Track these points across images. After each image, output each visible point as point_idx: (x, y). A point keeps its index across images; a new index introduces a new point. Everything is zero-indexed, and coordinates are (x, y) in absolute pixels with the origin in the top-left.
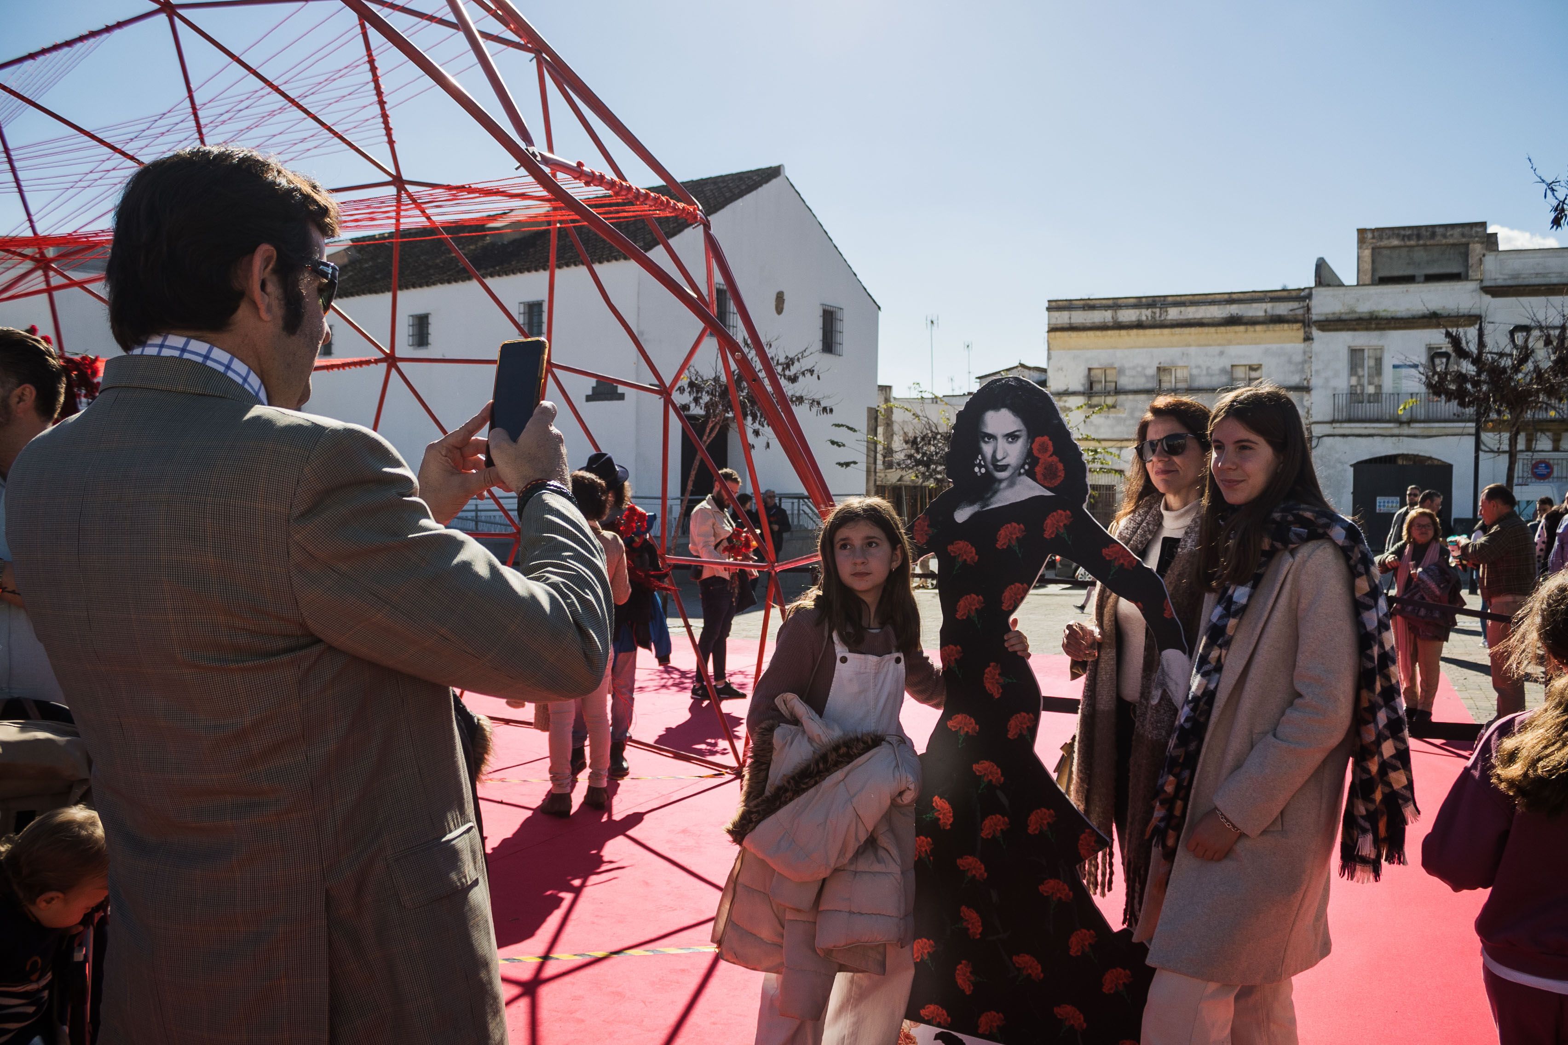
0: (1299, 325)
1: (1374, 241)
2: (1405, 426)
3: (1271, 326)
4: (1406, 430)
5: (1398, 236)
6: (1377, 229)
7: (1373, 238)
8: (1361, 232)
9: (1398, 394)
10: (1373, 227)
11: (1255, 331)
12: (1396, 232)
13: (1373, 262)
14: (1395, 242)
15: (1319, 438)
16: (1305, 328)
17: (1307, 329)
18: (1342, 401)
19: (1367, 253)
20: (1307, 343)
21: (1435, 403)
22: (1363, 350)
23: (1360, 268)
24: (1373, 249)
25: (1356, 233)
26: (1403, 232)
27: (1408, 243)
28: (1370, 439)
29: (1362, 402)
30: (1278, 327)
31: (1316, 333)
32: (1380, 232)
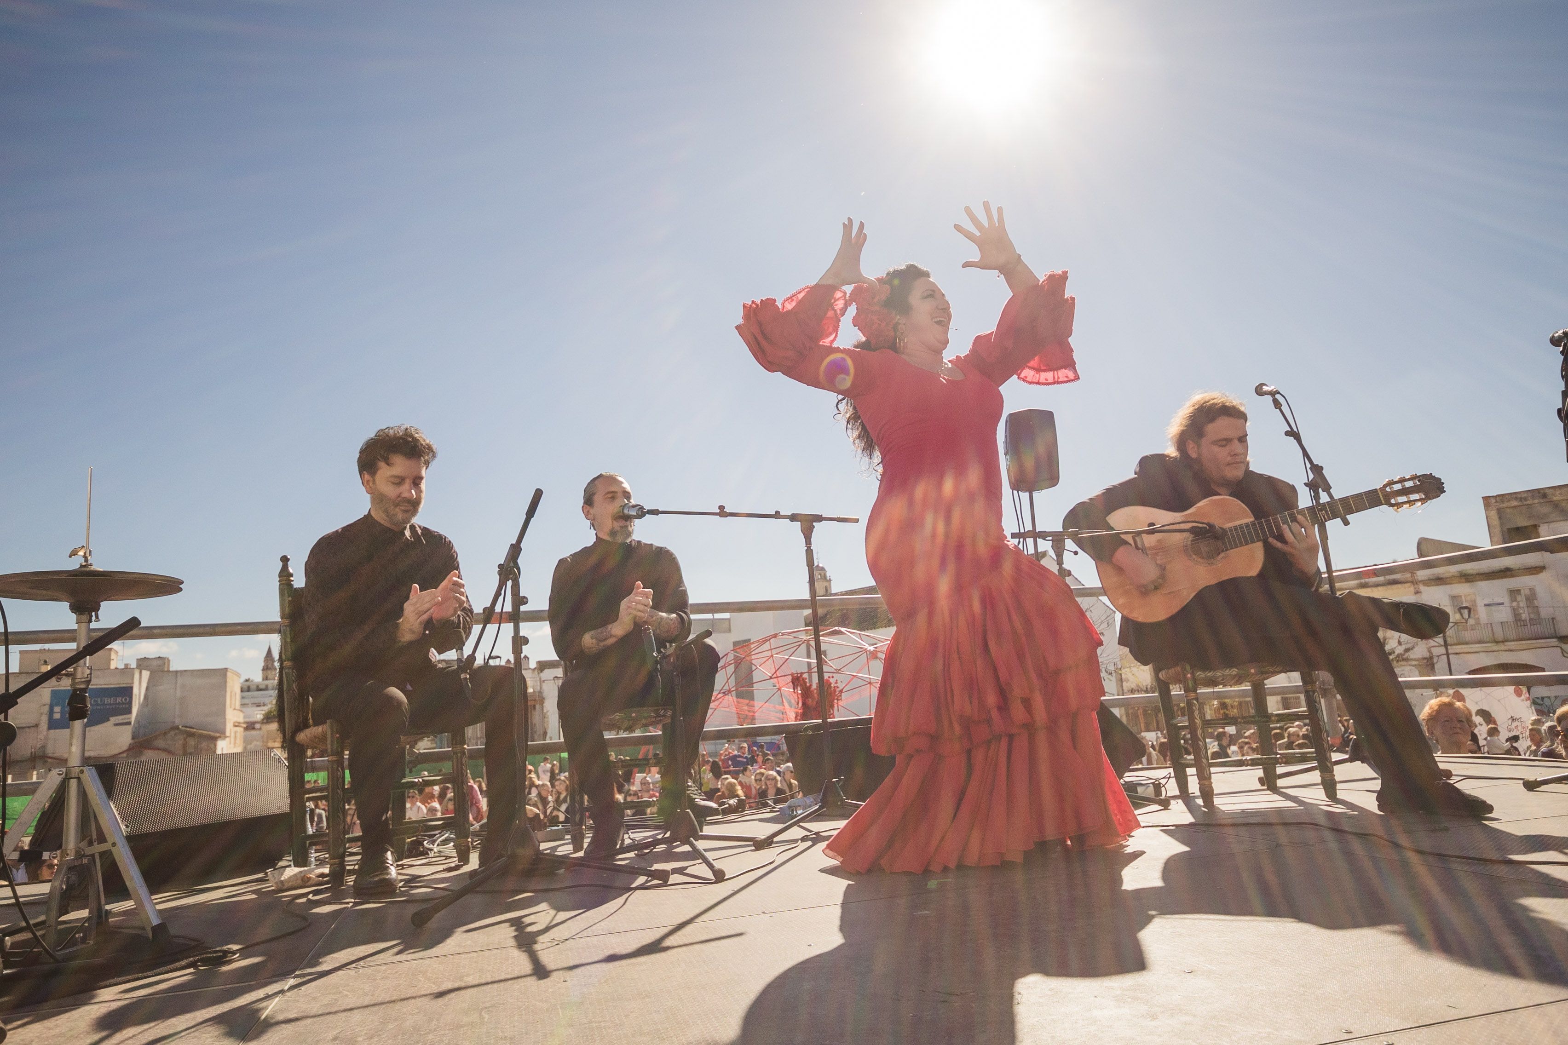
0: (1409, 584)
1: (1497, 504)
2: (1502, 644)
3: (1389, 587)
4: (1502, 647)
5: (1516, 499)
6: (1498, 496)
7: (1496, 502)
8: (1486, 499)
9: (1491, 624)
10: (1495, 495)
11: (1378, 590)
12: (1515, 496)
13: (1500, 518)
14: (1515, 503)
15: (1438, 656)
16: (1414, 585)
17: (1416, 586)
19: (1493, 513)
20: (1418, 595)
21: (1522, 627)
22: (1461, 596)
23: (1490, 523)
24: (1498, 509)
25: (1482, 500)
26: (1519, 496)
27: (1525, 503)
28: (1477, 654)
29: (1467, 630)
30: (1396, 586)
31: (1422, 588)
32: (1501, 497)
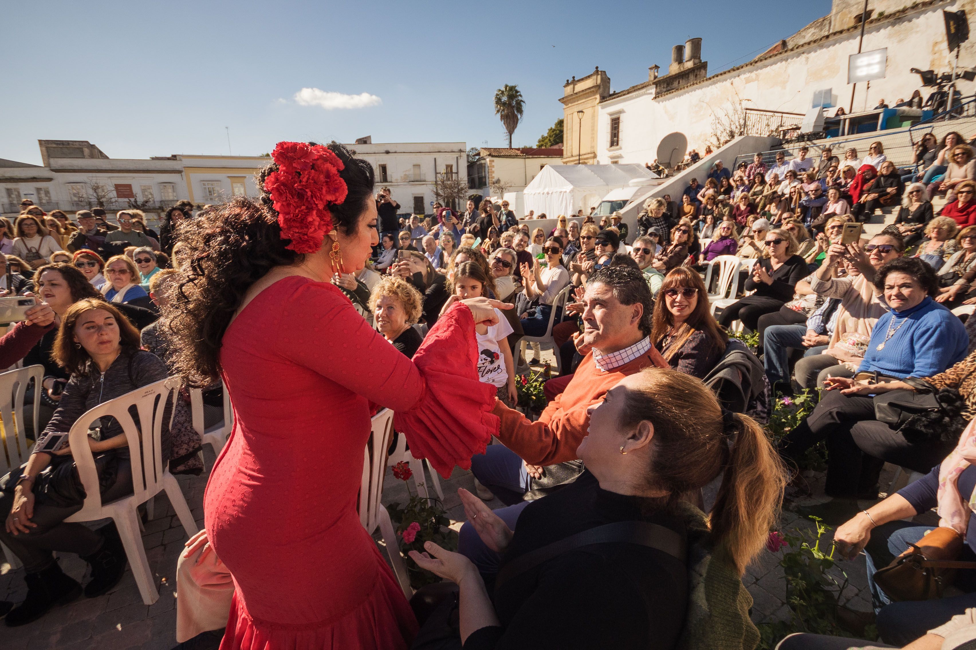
5: (55, 143)
7: (45, 143)
14: (54, 146)
18: (7, 206)
24: (46, 147)
27: (59, 146)
